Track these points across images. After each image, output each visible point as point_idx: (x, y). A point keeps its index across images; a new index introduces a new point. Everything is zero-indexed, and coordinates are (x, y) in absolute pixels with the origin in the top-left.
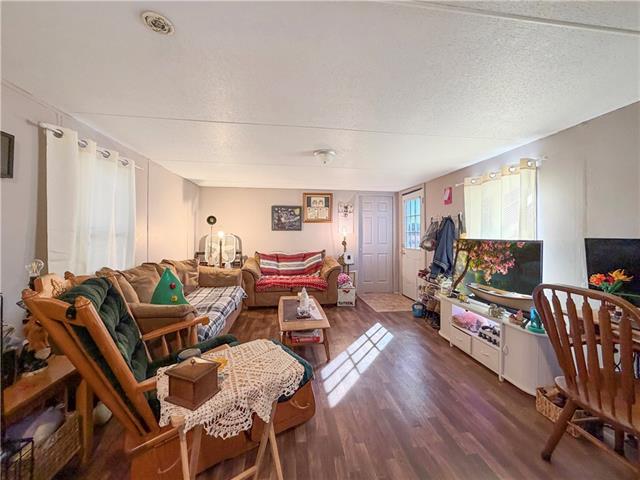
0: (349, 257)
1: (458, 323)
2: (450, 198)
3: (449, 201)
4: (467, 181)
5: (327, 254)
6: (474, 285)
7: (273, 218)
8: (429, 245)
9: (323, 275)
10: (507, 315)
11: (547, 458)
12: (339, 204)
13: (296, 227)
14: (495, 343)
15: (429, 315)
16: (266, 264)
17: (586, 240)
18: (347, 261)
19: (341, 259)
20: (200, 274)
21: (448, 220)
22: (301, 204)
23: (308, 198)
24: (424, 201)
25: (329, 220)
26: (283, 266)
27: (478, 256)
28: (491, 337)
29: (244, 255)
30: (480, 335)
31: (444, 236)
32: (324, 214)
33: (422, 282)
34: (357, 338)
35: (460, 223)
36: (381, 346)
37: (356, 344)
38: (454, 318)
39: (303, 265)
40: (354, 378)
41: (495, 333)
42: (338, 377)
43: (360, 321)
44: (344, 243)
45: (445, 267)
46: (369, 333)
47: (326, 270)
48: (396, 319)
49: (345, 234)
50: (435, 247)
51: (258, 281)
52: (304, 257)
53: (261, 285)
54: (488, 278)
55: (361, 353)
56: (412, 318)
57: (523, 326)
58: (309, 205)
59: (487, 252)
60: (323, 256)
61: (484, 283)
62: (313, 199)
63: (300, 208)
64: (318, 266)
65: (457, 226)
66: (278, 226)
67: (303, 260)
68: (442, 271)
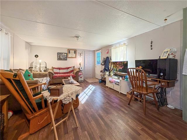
0: (81, 68)
1: (110, 82)
2: (108, 52)
3: (108, 53)
4: (112, 48)
5: (75, 67)
6: (115, 72)
7: (58, 57)
8: (103, 64)
9: (74, 73)
10: (121, 78)
11: (129, 104)
12: (79, 53)
13: (65, 59)
14: (118, 85)
15: (103, 82)
16: (55, 71)
17: (136, 61)
18: (81, 69)
19: (79, 69)
20: (33, 74)
21: (108, 57)
22: (67, 52)
23: (69, 51)
24: (102, 53)
25: (76, 57)
26: (61, 71)
27: (116, 65)
28: (117, 84)
29: (47, 68)
30: (115, 84)
31: (106, 61)
32: (74, 55)
33: (101, 73)
34: (86, 89)
35: (111, 58)
36: (93, 90)
37: (86, 90)
38: (110, 81)
39: (68, 71)
40: (87, 97)
41: (118, 83)
42: (83, 97)
43: (86, 85)
44: (80, 64)
45: (107, 69)
46: (89, 87)
47: (75, 72)
48: (95, 84)
49: (80, 61)
50: (105, 64)
51: (54, 76)
52: (68, 68)
53: (55, 77)
54: (118, 70)
55: (87, 92)
56: (99, 83)
57: (124, 80)
58: (69, 53)
59: (118, 65)
60: (74, 68)
61: (117, 71)
62: (70, 51)
63: (66, 53)
64: (72, 71)
65: (110, 59)
66: (59, 59)
67: (68, 69)
68: (106, 70)
